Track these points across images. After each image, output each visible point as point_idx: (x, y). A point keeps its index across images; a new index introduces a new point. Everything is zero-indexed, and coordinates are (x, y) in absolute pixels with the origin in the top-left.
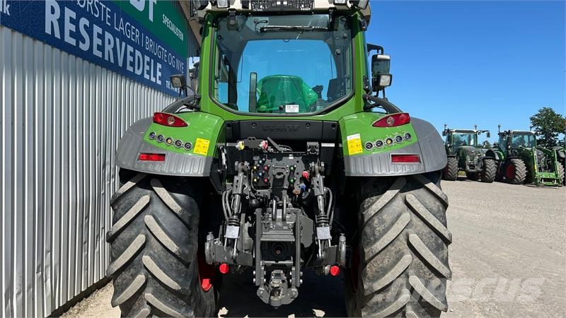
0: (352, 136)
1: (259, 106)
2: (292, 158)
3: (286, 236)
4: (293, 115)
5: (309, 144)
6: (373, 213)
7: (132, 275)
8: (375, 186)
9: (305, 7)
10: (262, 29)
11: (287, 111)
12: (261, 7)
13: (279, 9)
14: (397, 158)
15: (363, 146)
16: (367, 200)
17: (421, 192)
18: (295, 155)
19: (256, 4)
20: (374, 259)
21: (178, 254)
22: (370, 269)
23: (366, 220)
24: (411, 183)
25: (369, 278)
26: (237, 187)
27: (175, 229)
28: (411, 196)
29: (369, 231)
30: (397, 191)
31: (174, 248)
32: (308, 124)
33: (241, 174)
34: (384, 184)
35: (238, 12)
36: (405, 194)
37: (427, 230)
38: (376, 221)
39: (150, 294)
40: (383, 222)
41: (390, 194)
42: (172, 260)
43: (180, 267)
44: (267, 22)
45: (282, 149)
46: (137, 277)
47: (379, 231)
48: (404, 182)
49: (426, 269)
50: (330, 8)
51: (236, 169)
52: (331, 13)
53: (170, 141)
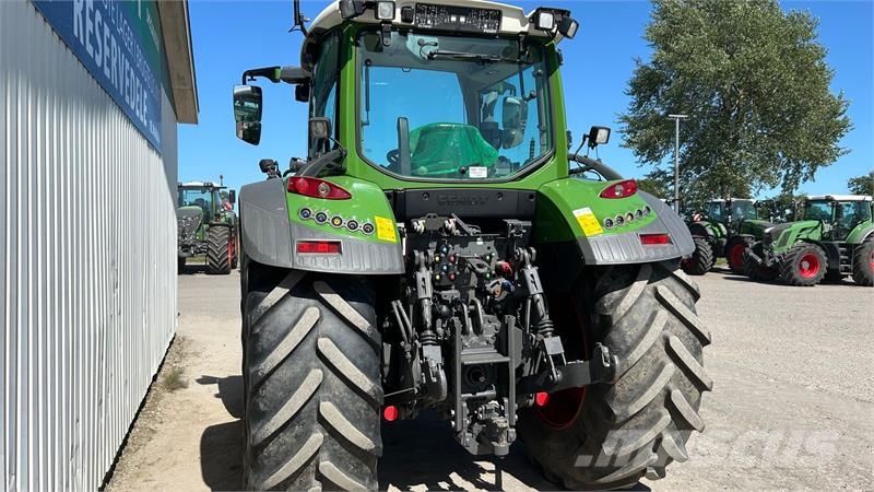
0: (581, 210)
1: (417, 168)
2: (481, 243)
3: (485, 356)
4: (481, 181)
5: (510, 222)
6: (623, 312)
7: (296, 436)
8: (614, 278)
9: (488, 28)
10: (431, 56)
11: (471, 175)
12: (429, 22)
13: (454, 28)
14: (647, 239)
15: (601, 224)
16: (607, 296)
17: (669, 281)
18: (484, 239)
19: (423, 18)
20: (627, 374)
21: (372, 394)
22: (621, 388)
23: (614, 322)
24: (659, 271)
25: (618, 400)
26: (424, 287)
27: (361, 357)
28: (664, 287)
29: (617, 337)
30: (646, 282)
31: (366, 384)
32: (500, 193)
33: (424, 269)
34: (626, 274)
35: (395, 27)
36: (654, 284)
37: (684, 329)
38: (625, 324)
39: (328, 462)
40: (634, 323)
41: (639, 286)
42: (360, 405)
43: (371, 415)
44: (436, 45)
45: (472, 231)
46: (311, 438)
47: (630, 336)
48: (650, 270)
49: (686, 380)
50: (522, 33)
51: (417, 262)
52: (522, 39)
53: (337, 222)
